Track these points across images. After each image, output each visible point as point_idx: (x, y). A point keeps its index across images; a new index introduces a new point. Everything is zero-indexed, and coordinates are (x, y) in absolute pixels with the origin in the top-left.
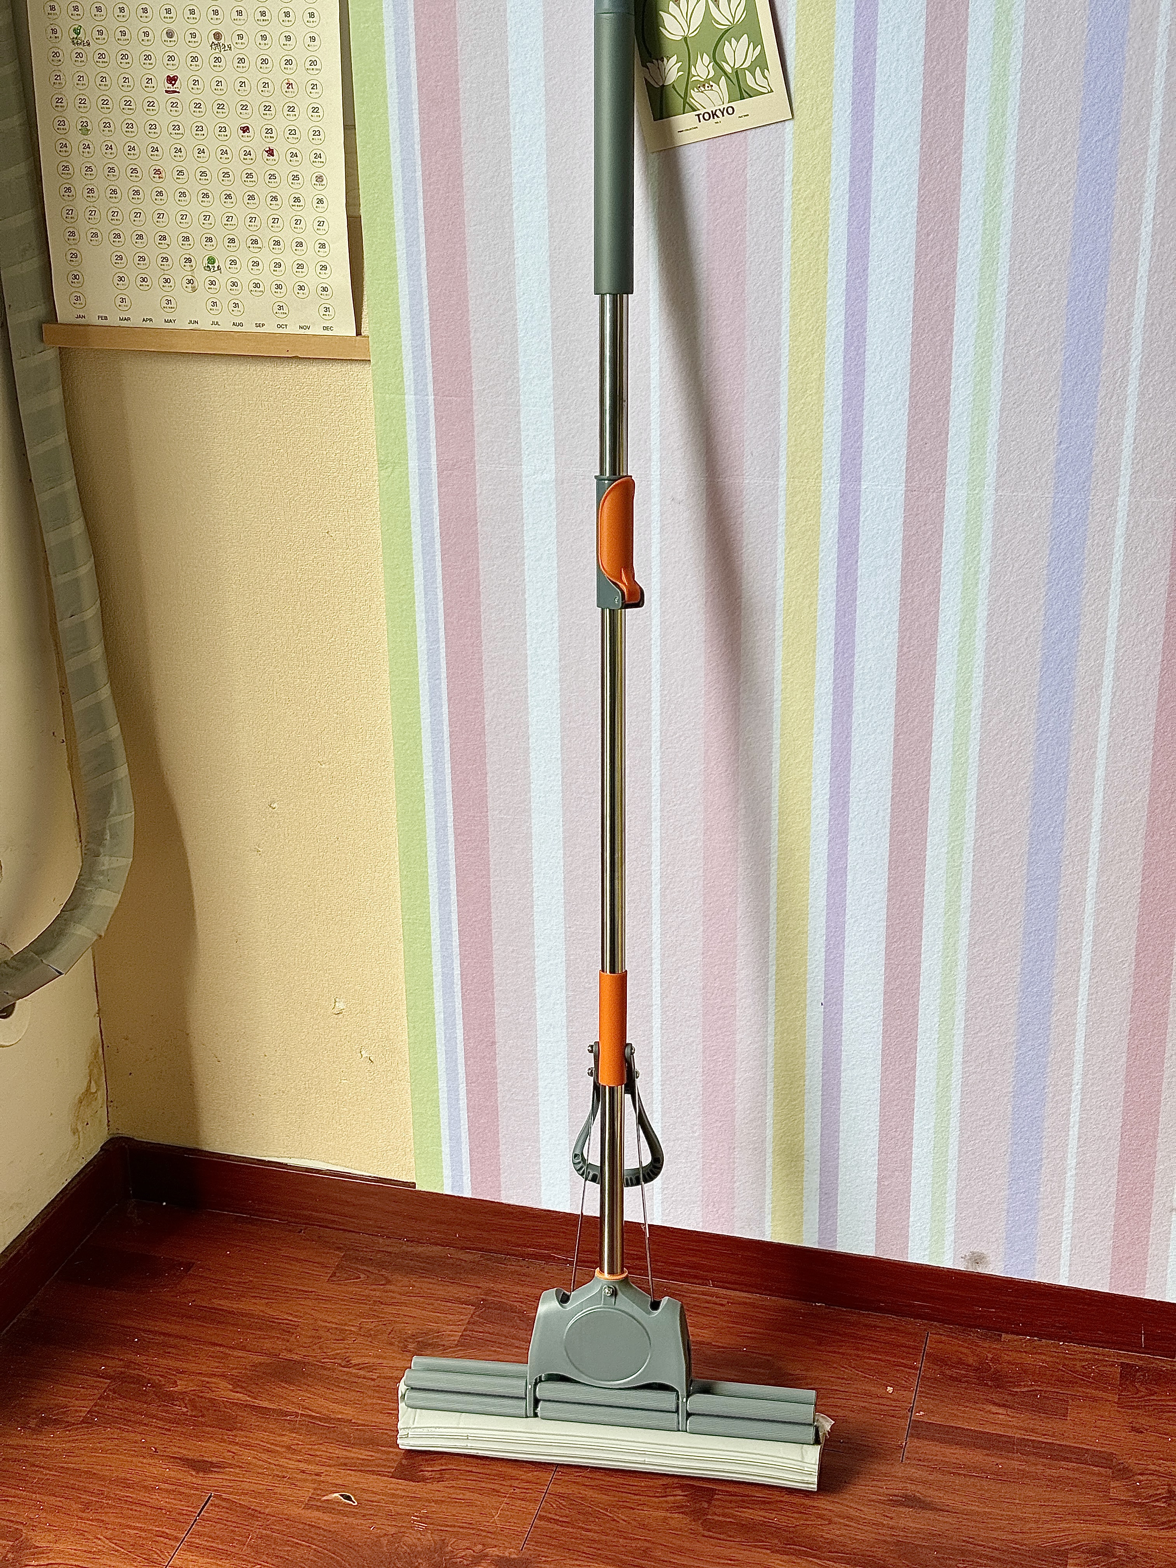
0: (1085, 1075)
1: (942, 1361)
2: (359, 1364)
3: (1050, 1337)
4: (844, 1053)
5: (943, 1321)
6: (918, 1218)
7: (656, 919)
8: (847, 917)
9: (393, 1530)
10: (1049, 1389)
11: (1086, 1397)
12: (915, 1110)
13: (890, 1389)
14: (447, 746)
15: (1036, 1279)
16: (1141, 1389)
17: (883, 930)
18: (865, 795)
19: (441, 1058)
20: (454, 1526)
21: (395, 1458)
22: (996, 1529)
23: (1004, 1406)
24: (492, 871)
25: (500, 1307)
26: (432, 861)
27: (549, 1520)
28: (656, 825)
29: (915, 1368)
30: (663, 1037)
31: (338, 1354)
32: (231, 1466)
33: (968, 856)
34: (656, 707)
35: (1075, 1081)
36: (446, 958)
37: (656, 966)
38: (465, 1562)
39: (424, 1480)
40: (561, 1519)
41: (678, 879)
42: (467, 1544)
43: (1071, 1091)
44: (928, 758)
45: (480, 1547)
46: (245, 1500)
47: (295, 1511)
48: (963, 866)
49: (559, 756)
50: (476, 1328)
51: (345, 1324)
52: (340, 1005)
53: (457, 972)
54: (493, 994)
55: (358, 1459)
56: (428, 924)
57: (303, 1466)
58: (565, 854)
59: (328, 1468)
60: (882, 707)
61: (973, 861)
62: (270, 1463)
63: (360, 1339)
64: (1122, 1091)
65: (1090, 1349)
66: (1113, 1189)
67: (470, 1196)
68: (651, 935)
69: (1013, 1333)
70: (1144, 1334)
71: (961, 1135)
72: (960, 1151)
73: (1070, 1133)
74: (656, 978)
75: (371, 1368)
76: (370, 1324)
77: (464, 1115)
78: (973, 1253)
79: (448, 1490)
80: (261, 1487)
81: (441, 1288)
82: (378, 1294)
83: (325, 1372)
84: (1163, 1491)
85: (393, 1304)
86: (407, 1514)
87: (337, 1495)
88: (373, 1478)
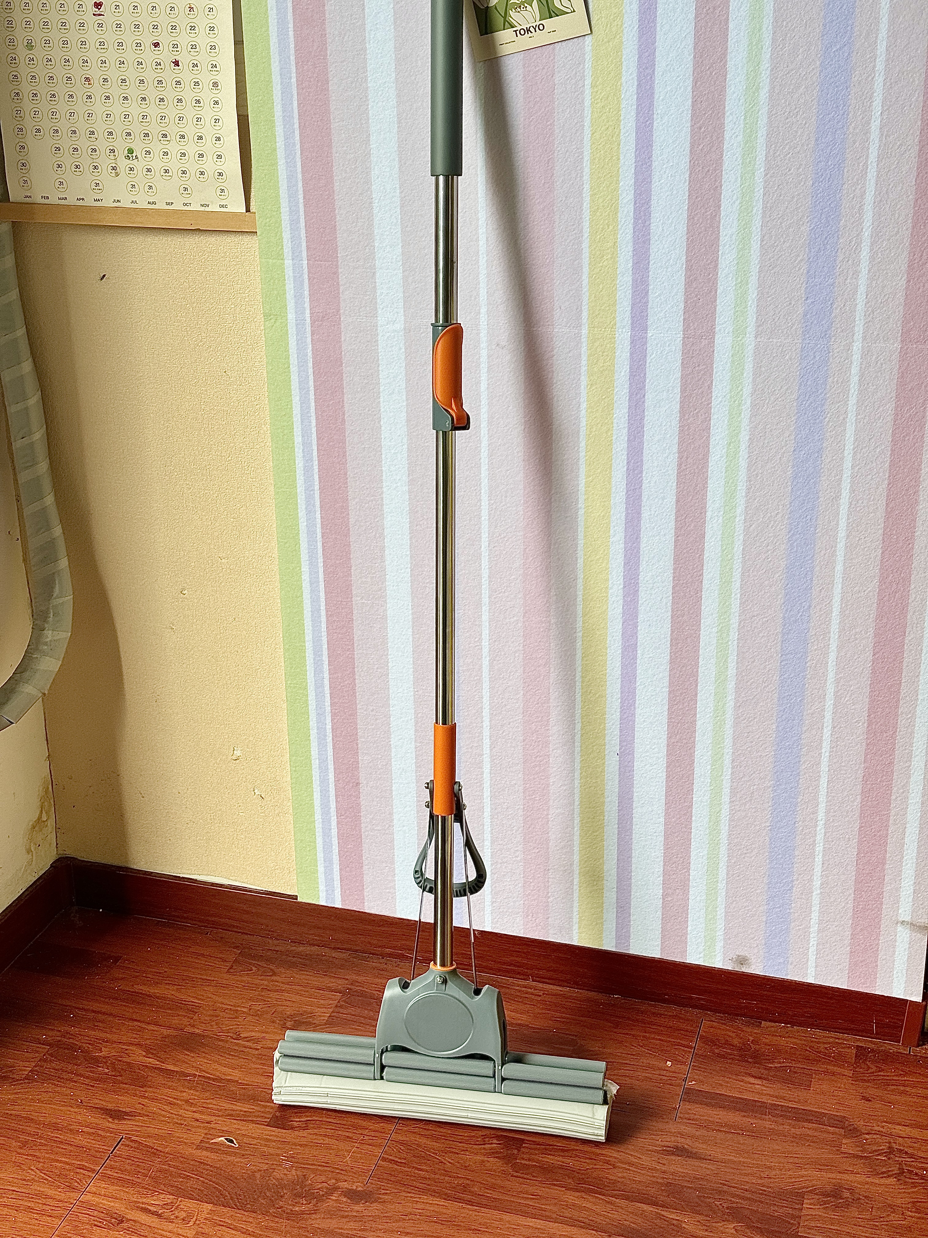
0: (827, 812)
1: (712, 1042)
2: (246, 1038)
3: (800, 1025)
4: (635, 794)
5: (715, 1011)
6: (694, 927)
7: (486, 685)
8: (638, 684)
9: (265, 1167)
10: (798, 1065)
11: (826, 1072)
12: (692, 840)
13: (669, 1063)
14: (320, 545)
15: (789, 977)
16: (871, 1066)
17: (666, 695)
18: (651, 585)
19: (317, 796)
20: (314, 1165)
21: (271, 1110)
22: (747, 1175)
23: (760, 1078)
24: (356, 645)
25: (362, 994)
26: (309, 637)
27: (391, 1161)
28: (485, 608)
29: (691, 1047)
30: (491, 780)
31: (230, 1029)
32: (140, 1115)
33: (734, 635)
34: (485, 513)
35: (819, 818)
36: (320, 715)
37: (486, 723)
38: (321, 1193)
39: (292, 1128)
40: (399, 1161)
41: (503, 653)
42: (323, 1179)
43: (816, 826)
44: (702, 554)
45: (334, 1181)
46: (150, 1142)
47: (189, 1151)
48: (730, 643)
49: (408, 553)
50: (341, 1010)
51: (239, 1007)
52: (238, 753)
53: (329, 726)
54: (357, 745)
55: (241, 1111)
56: (306, 688)
57: (197, 1116)
58: (413, 632)
59: (217, 1118)
60: (665, 514)
61: (738, 639)
62: (172, 1113)
63: (249, 1018)
64: (857, 825)
65: (833, 1034)
66: (851, 905)
67: (340, 906)
68: (482, 698)
69: (770, 1021)
70: (875, 1023)
71: (729, 861)
72: (727, 874)
73: (816, 859)
74: (486, 733)
75: (257, 1041)
76: (258, 1006)
77: (335, 841)
78: (739, 956)
79: (311, 1136)
80: (164, 1131)
81: (316, 979)
82: (266, 983)
83: (220, 1043)
84: (884, 1147)
85: (277, 991)
86: (278, 1155)
87: (222, 1139)
88: (251, 1126)
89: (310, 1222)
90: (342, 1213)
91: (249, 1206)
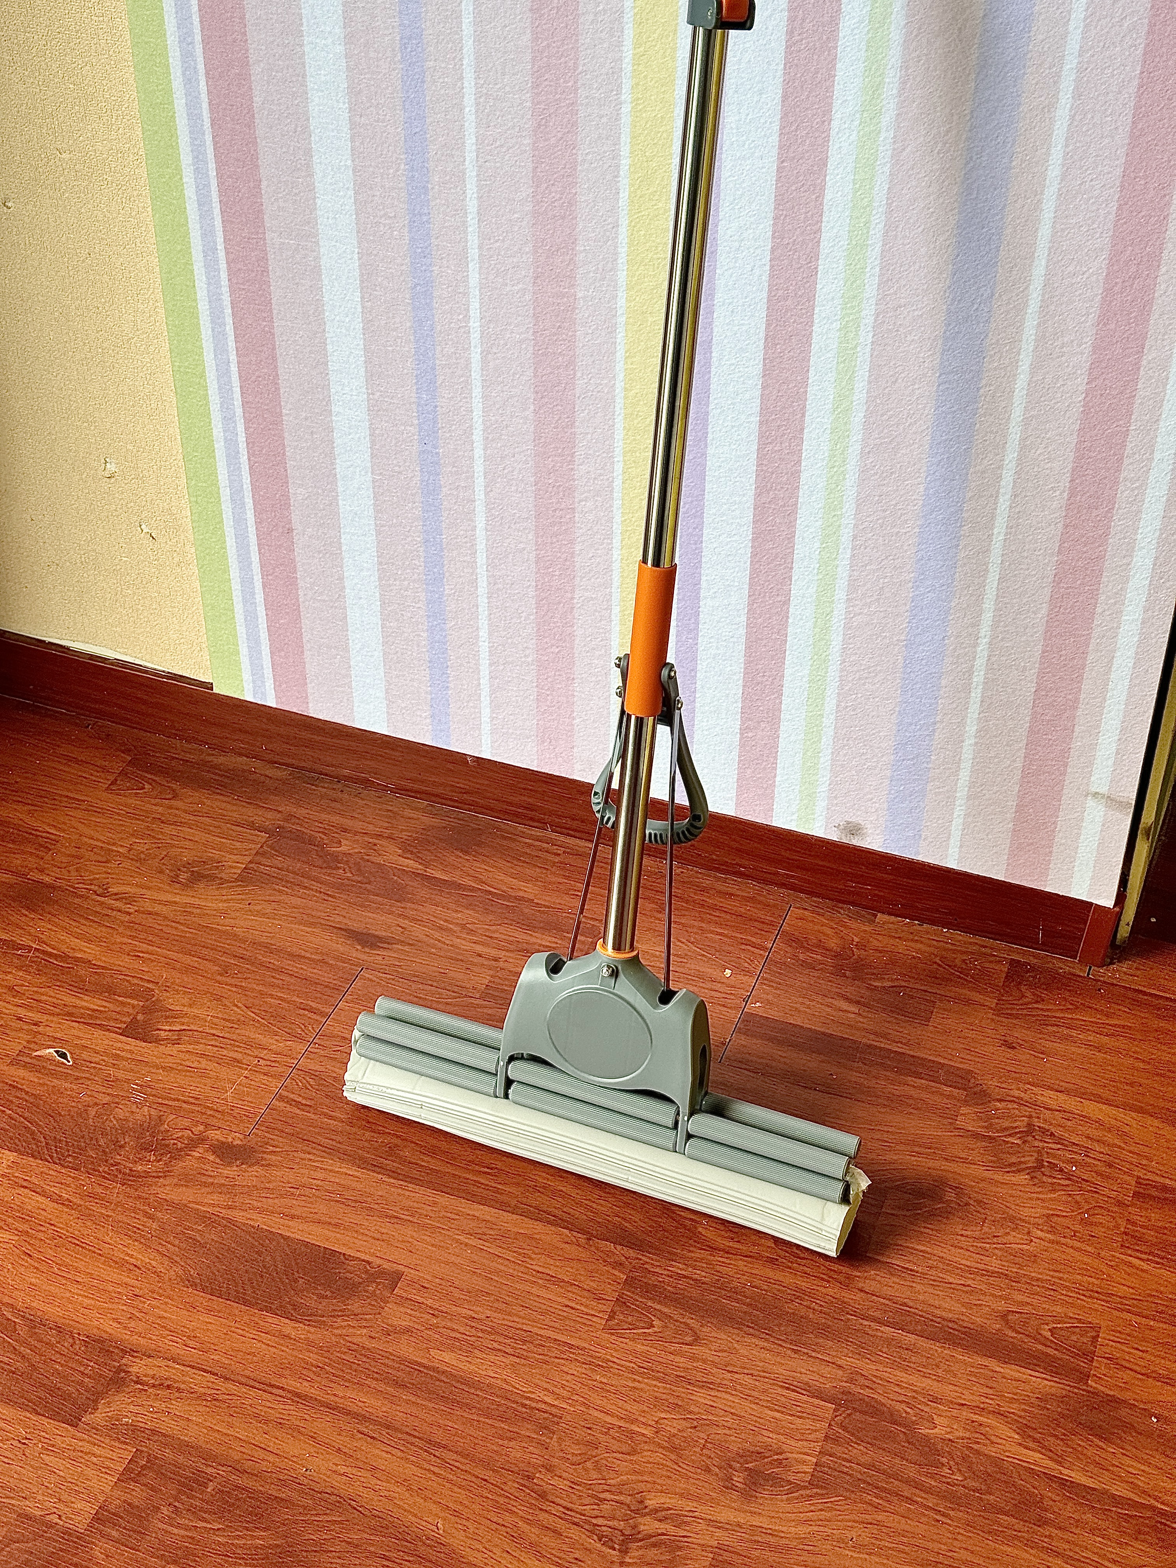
0: (994, 627)
1: (799, 942)
2: (116, 894)
3: (933, 922)
4: (704, 578)
5: (811, 893)
6: (786, 777)
7: (477, 392)
8: (712, 406)
9: (106, 1099)
10: (917, 986)
11: (957, 999)
12: (787, 653)
13: (728, 972)
14: (208, 138)
15: (921, 858)
16: (1028, 994)
17: (755, 427)
18: (737, 244)
19: (231, 542)
20: (178, 1100)
21: (131, 1011)
23: (858, 1002)
24: (275, 312)
25: (299, 837)
26: (202, 293)
27: (290, 1102)
29: (764, 949)
30: (488, 540)
31: (95, 879)
33: (866, 337)
34: (469, 101)
35: (982, 634)
36: (229, 420)
37: (478, 452)
38: (179, 1145)
39: (157, 1041)
40: (304, 1102)
41: (502, 342)
42: (186, 1123)
43: (976, 645)
44: (820, 197)
45: (201, 1128)
48: (859, 349)
49: (349, 162)
50: (264, 861)
51: (114, 844)
52: (112, 467)
53: (242, 438)
54: (286, 471)
55: (87, 1009)
56: (202, 375)
57: (22, 1012)
58: (362, 298)
59: (51, 1018)
60: (762, 121)
61: (872, 343)
63: (127, 864)
64: (1039, 648)
65: (979, 939)
66: (1019, 764)
67: (274, 706)
68: (472, 411)
69: (890, 914)
70: (1042, 930)
71: (841, 687)
72: (838, 706)
73: (973, 695)
74: (479, 467)
75: (130, 899)
76: (143, 846)
77: (261, 611)
78: (848, 823)
79: (182, 1055)
81: (235, 808)
82: (160, 809)
83: (76, 901)
84: (1021, 1124)
85: (174, 823)
86: (128, 1081)
87: (52, 1050)
88: (98, 1033)
89: (154, 1190)
90: (204, 1179)
91: (70, 1159)
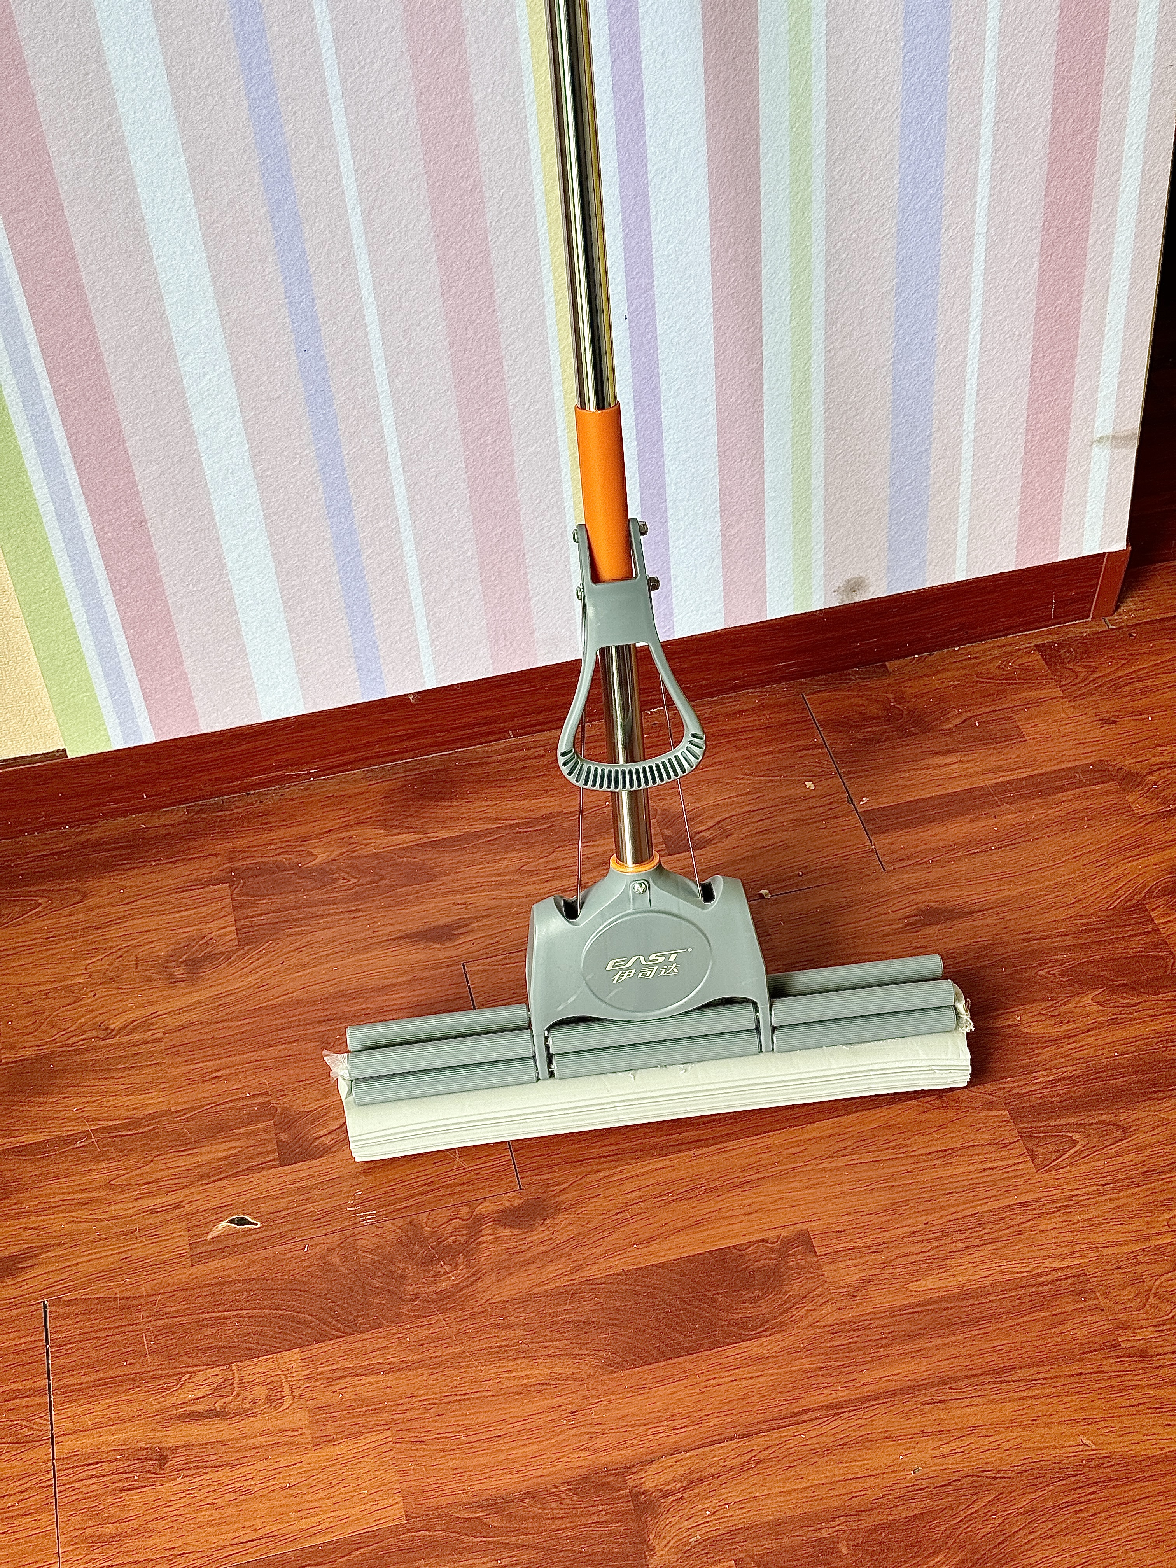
0: (985, 304)
1: (842, 724)
2: (125, 1027)
3: (943, 647)
5: (812, 674)
9: (336, 1239)
10: (982, 710)
11: (1027, 704)
12: (765, 425)
13: (809, 784)
15: (928, 585)
16: (1079, 669)
19: (64, 569)
20: (412, 1196)
22: (1047, 910)
23: (948, 752)
24: (80, 258)
25: (261, 870)
29: (820, 746)
31: (85, 1024)
32: (44, 1248)
33: (819, 28)
35: (973, 317)
38: (462, 1239)
42: (446, 1213)
43: (967, 332)
45: (465, 1209)
46: (100, 1290)
47: (184, 1273)
48: (813, 45)
49: (154, 32)
50: (249, 912)
51: (66, 978)
54: (126, 452)
55: (218, 1160)
57: (147, 1203)
58: (197, 198)
59: (187, 1191)
61: (827, 33)
62: (98, 1220)
63: (101, 991)
64: (1033, 308)
65: (991, 643)
66: (1021, 442)
67: (154, 741)
69: (899, 658)
70: (1056, 603)
71: (828, 436)
72: (826, 460)
73: (967, 387)
75: (145, 1025)
76: (100, 963)
78: (848, 581)
80: (111, 1259)
81: (162, 875)
82: (81, 917)
83: (86, 1057)
85: (112, 923)
86: (340, 1208)
87: (224, 1223)
88: (256, 1178)
89: (483, 1298)
90: (521, 1258)
91: (361, 1320)
